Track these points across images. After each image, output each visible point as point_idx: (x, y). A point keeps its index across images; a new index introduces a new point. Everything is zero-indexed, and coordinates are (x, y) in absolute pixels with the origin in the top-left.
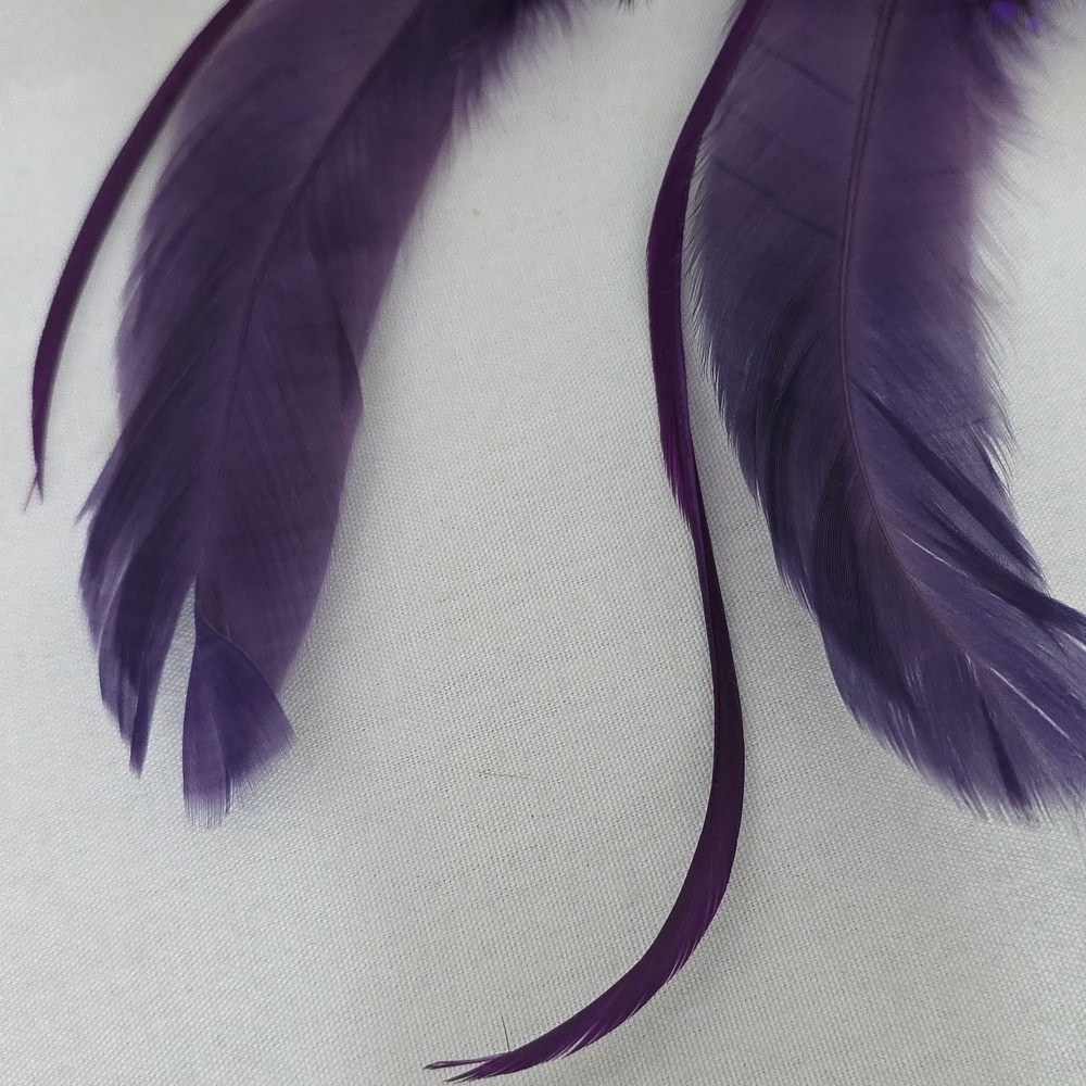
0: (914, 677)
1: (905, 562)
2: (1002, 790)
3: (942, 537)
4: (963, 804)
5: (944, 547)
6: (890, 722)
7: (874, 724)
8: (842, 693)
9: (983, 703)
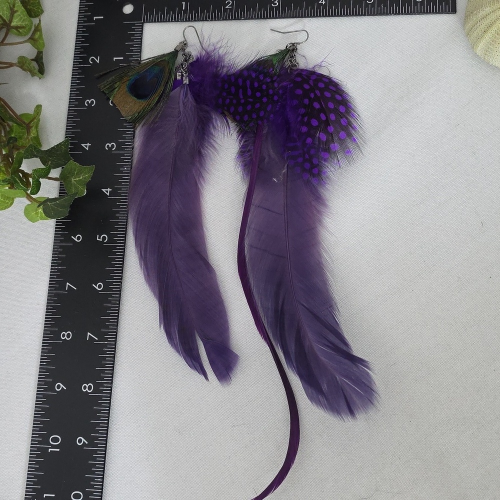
0: (325, 387)
1: (319, 353)
2: (348, 412)
3: (327, 343)
4: (339, 419)
5: (328, 346)
6: (320, 402)
7: (316, 404)
8: (308, 396)
9: (342, 389)
